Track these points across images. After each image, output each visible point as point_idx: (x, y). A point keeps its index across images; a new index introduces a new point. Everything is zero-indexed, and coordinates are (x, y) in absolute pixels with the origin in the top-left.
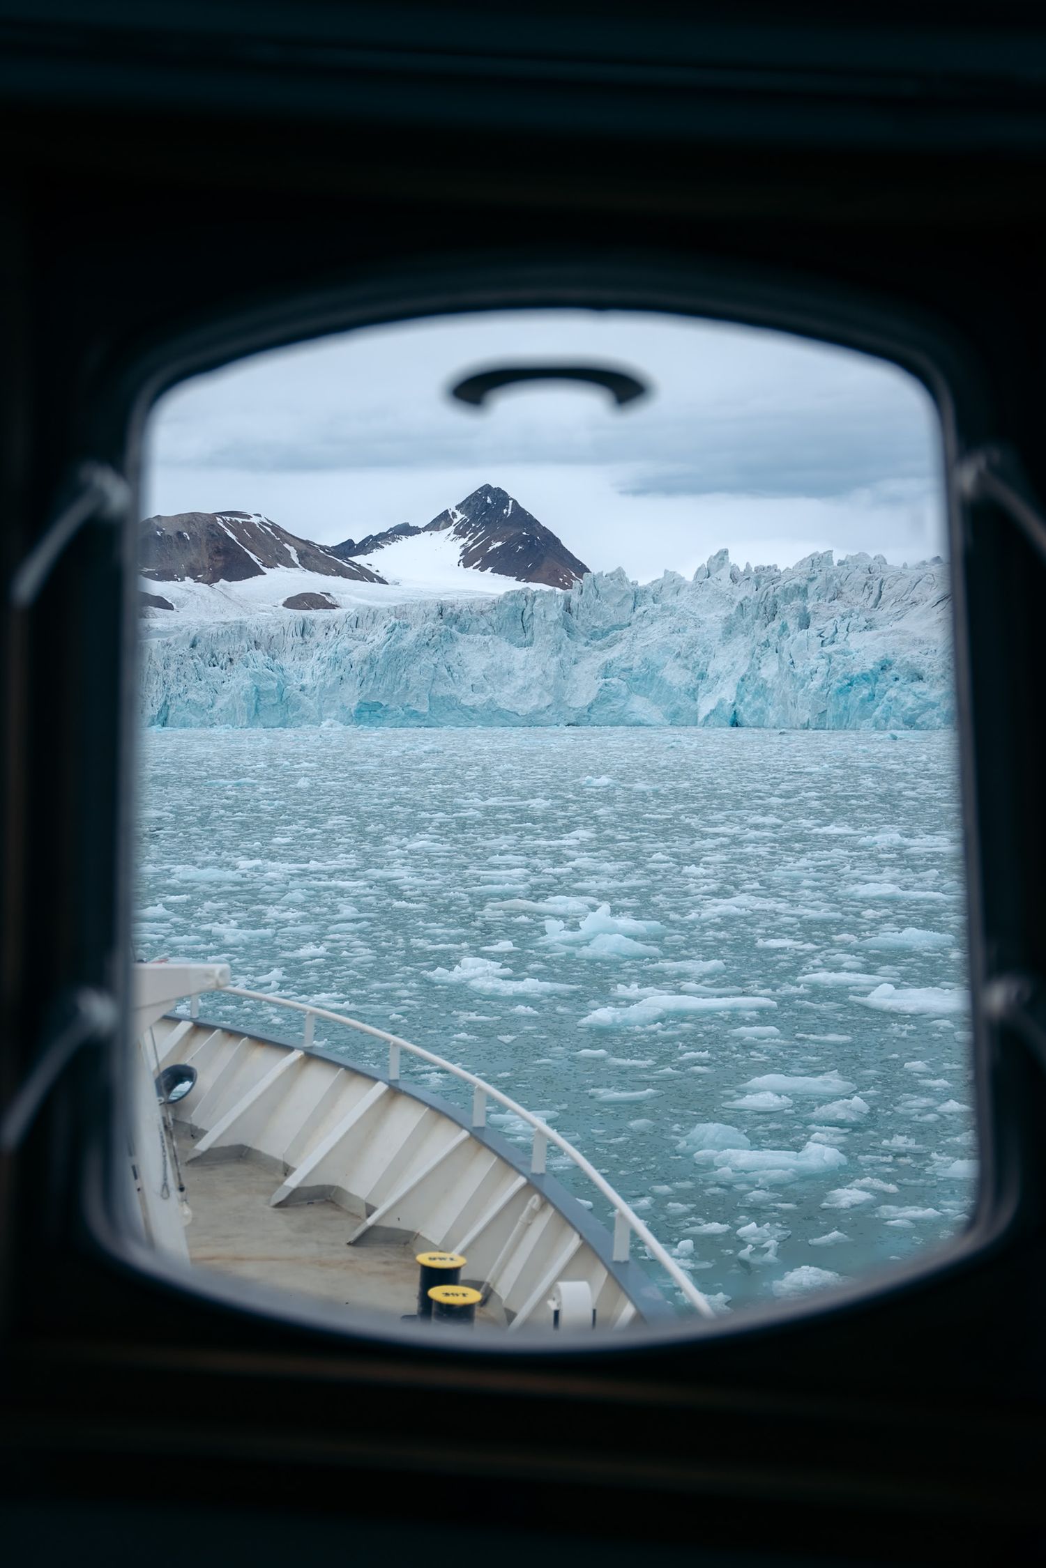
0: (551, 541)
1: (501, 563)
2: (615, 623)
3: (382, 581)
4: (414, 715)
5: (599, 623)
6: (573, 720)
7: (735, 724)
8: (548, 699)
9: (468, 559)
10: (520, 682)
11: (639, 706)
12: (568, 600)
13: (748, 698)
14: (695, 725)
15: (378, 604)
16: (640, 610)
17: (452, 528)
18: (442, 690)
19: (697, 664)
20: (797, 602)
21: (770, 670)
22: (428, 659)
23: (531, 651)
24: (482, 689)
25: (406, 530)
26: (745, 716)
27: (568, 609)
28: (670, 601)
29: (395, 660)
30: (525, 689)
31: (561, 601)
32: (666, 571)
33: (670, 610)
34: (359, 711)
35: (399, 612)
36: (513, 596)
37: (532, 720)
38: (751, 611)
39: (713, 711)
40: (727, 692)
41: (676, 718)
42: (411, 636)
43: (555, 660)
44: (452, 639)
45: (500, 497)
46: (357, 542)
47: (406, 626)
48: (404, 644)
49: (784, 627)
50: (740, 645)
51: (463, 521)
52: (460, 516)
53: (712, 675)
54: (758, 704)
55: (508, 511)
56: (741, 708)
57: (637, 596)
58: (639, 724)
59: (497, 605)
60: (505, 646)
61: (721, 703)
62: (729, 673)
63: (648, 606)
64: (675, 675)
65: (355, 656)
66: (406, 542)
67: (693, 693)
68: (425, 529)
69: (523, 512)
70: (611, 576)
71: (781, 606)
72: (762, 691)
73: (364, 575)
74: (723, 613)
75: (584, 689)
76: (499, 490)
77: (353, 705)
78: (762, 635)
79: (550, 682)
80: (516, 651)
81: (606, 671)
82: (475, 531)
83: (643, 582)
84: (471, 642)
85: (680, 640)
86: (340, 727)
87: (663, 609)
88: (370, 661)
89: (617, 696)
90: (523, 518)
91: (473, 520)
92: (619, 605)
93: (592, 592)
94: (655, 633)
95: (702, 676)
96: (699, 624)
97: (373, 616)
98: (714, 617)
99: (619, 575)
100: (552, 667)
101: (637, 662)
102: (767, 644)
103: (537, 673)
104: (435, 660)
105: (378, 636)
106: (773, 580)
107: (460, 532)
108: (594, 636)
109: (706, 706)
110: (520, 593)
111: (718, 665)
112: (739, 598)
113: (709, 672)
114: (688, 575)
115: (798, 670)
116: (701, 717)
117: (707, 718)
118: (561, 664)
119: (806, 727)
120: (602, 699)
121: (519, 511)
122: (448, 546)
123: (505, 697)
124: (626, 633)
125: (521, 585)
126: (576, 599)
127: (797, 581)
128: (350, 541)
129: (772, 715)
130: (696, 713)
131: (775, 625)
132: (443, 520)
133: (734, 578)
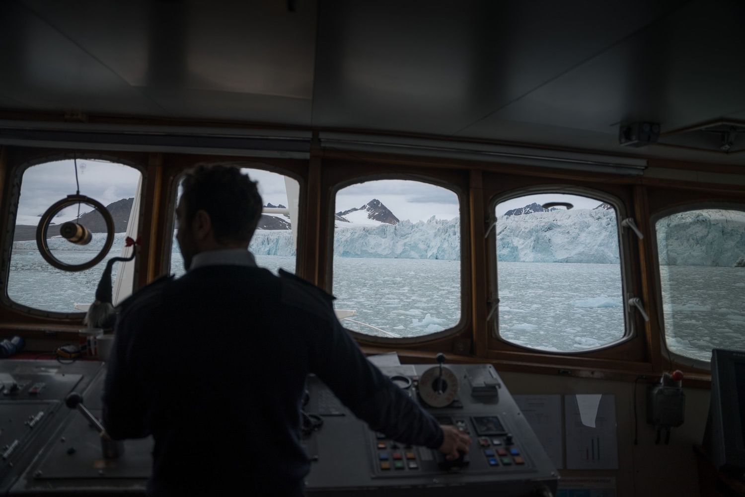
0: (390, 213)
1: (378, 218)
2: (407, 232)
3: (349, 222)
4: (357, 255)
5: (403, 233)
6: (396, 257)
7: (437, 259)
8: (390, 251)
9: (370, 217)
10: (383, 247)
11: (413, 253)
12: (396, 227)
13: (440, 252)
14: (427, 258)
15: (348, 227)
16: (413, 230)
17: (366, 209)
18: (364, 249)
19: (427, 243)
20: (453, 229)
21: (446, 245)
22: (361, 241)
23: (386, 239)
24: (374, 249)
25: (355, 210)
26: (439, 257)
27: (396, 229)
28: (421, 228)
29: (352, 241)
30: (384, 249)
31: (394, 227)
32: (420, 221)
33: (421, 230)
34: (343, 253)
35: (354, 229)
36: (382, 226)
37: (386, 257)
38: (441, 231)
39: (431, 256)
40: (435, 251)
41: (422, 257)
42: (356, 235)
43: (392, 242)
44: (367, 236)
45: (378, 202)
46: (343, 212)
47: (356, 233)
48: (355, 237)
49: (449, 235)
50: (438, 239)
51: (369, 208)
52: (368, 206)
53: (431, 246)
54: (442, 254)
55: (380, 205)
56: (438, 255)
57: (413, 226)
58: (413, 258)
59: (378, 228)
60: (380, 238)
61: (433, 253)
62: (435, 246)
63: (415, 228)
64: (422, 246)
65: (343, 240)
66: (354, 212)
67: (426, 251)
68: (360, 209)
69: (383, 206)
70: (406, 221)
71: (449, 230)
72: (443, 251)
73: (344, 220)
74: (434, 231)
75: (399, 249)
76: (378, 200)
77: (342, 252)
78: (444, 237)
79: (391, 247)
80: (382, 239)
81: (405, 245)
82: (372, 210)
83: (414, 223)
84: (371, 237)
85: (423, 238)
86: (339, 257)
87: (419, 230)
88: (346, 241)
89: (408, 251)
90: (383, 207)
91: (371, 207)
92: (408, 228)
93: (402, 225)
94: (417, 236)
95: (429, 247)
96: (428, 234)
97: (347, 230)
98: (432, 232)
99: (408, 221)
100: (391, 244)
101: (412, 243)
102: (445, 239)
103: (388, 245)
104: (362, 241)
105: (349, 235)
106: (447, 223)
107: (368, 210)
108: (402, 236)
109: (429, 254)
110: (384, 225)
111: (432, 244)
112: (438, 228)
113: (431, 245)
114: (425, 221)
115: (453, 246)
116: (428, 257)
117: (430, 257)
118: (394, 243)
119: (455, 260)
120: (403, 252)
121: (382, 205)
122: (365, 214)
123: (379, 250)
124: (410, 235)
125: (383, 223)
126: (397, 227)
127: (453, 224)
128: (341, 212)
129: (446, 257)
130: (427, 256)
131: (447, 234)
132: (364, 207)
133: (437, 223)
